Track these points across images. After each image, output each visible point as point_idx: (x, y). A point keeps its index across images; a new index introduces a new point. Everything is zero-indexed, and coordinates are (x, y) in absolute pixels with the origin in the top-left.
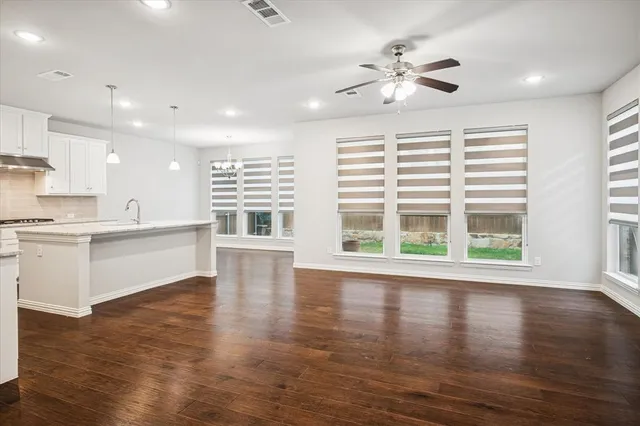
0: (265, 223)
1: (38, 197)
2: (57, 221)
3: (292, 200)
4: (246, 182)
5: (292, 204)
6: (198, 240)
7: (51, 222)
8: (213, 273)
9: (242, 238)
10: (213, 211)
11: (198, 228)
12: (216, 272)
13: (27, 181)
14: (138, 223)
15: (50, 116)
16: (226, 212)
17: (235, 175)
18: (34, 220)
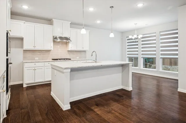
0: (148, 62)
1: (68, 51)
2: (72, 60)
3: (177, 52)
4: (143, 44)
5: (177, 55)
6: (123, 71)
7: (70, 60)
8: (130, 88)
9: (141, 69)
10: (128, 57)
11: (122, 65)
12: (132, 88)
13: (65, 46)
14: (96, 62)
15: (70, 22)
16: (132, 57)
17: (138, 42)
18: (65, 59)
